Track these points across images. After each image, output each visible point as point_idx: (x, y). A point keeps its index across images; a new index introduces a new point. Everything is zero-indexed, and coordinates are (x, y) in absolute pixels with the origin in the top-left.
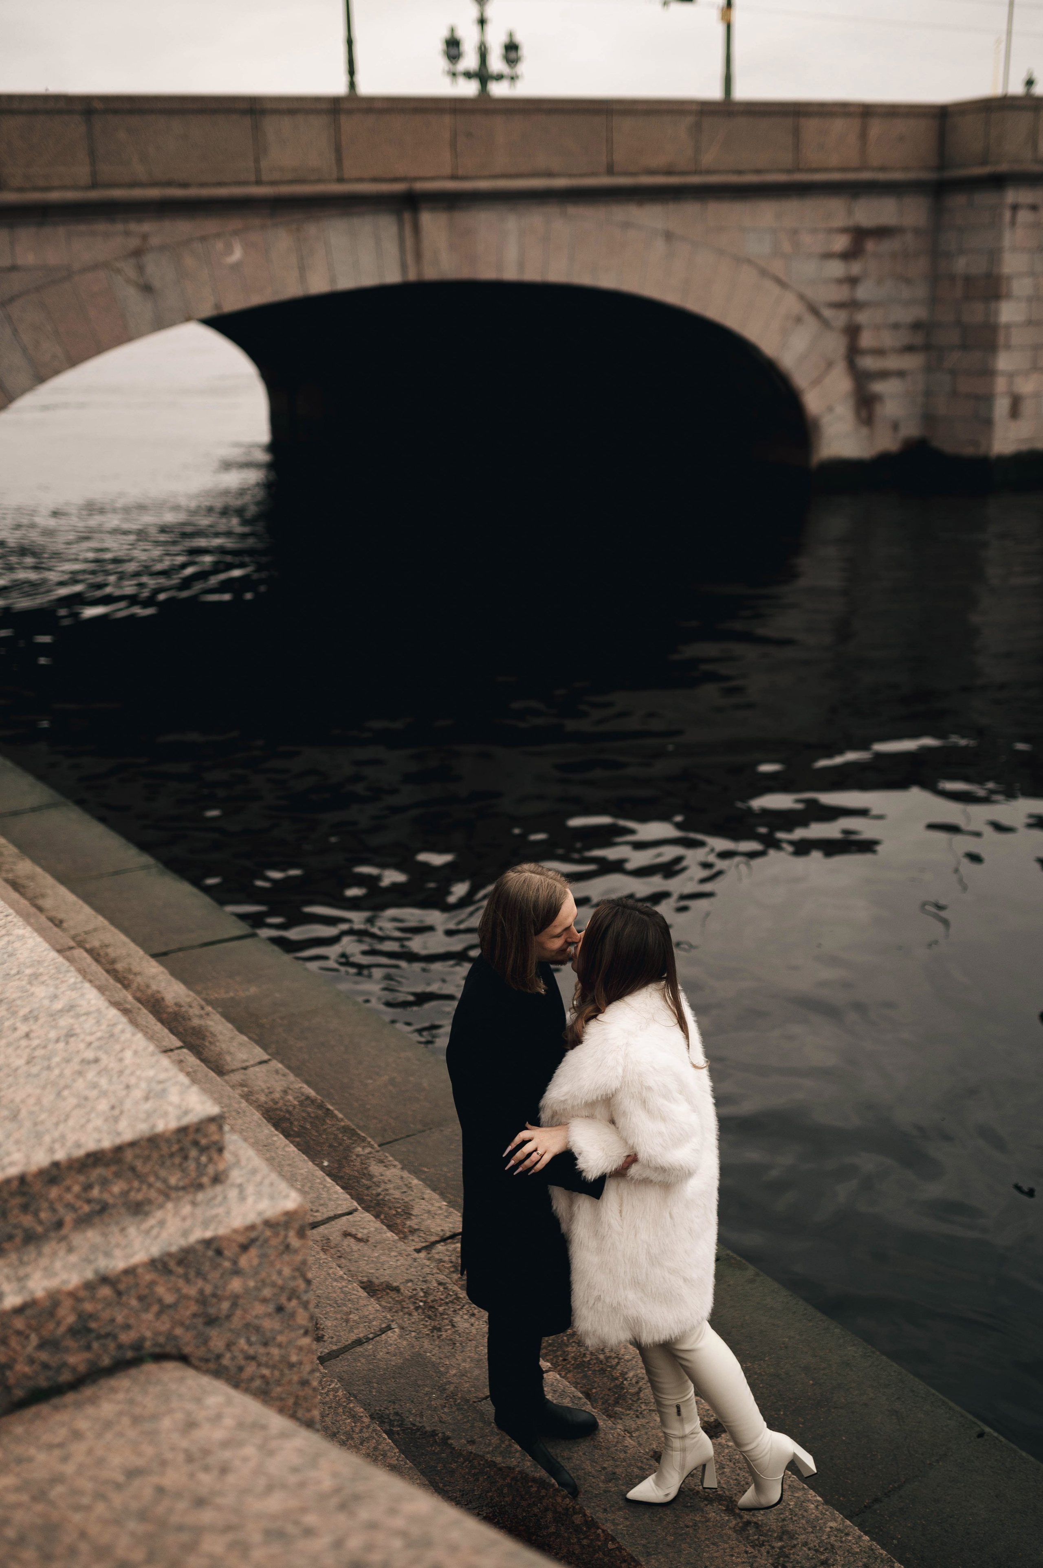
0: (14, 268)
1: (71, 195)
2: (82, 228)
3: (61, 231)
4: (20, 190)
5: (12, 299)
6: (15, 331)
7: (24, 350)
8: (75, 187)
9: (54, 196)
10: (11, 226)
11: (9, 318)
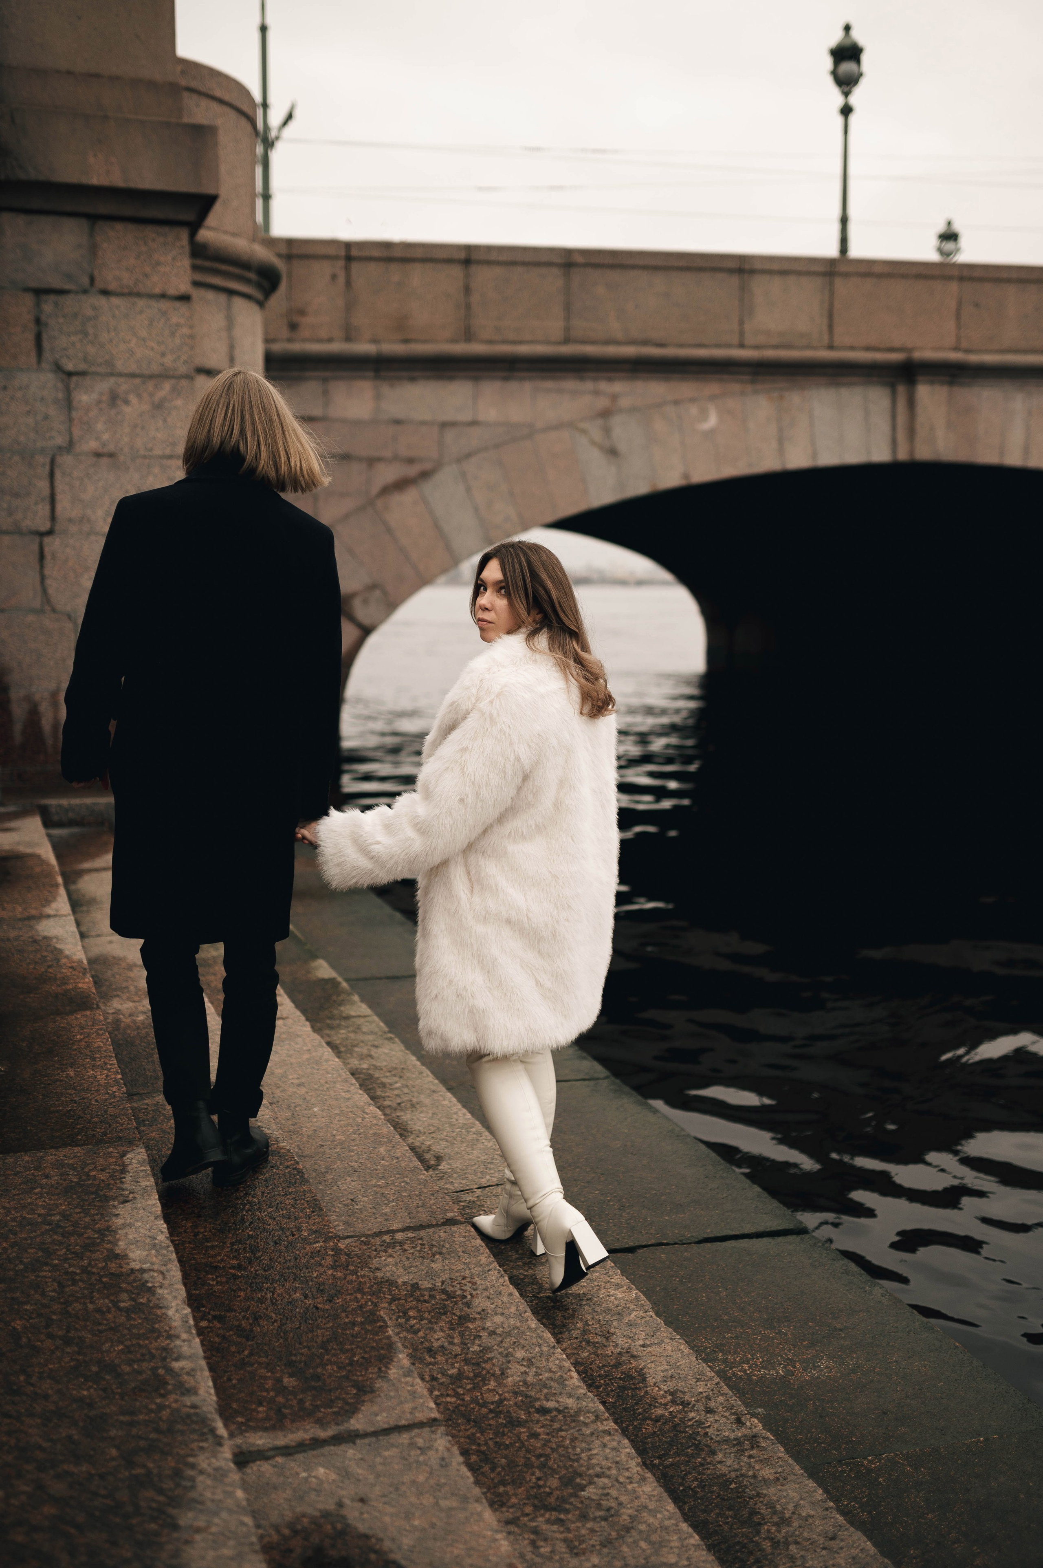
0: (474, 423)
2: (550, 384)
3: (527, 386)
4: (490, 342)
5: (469, 456)
6: (468, 490)
7: (476, 510)
8: (548, 343)
9: (524, 349)
10: (476, 379)
11: (463, 475)
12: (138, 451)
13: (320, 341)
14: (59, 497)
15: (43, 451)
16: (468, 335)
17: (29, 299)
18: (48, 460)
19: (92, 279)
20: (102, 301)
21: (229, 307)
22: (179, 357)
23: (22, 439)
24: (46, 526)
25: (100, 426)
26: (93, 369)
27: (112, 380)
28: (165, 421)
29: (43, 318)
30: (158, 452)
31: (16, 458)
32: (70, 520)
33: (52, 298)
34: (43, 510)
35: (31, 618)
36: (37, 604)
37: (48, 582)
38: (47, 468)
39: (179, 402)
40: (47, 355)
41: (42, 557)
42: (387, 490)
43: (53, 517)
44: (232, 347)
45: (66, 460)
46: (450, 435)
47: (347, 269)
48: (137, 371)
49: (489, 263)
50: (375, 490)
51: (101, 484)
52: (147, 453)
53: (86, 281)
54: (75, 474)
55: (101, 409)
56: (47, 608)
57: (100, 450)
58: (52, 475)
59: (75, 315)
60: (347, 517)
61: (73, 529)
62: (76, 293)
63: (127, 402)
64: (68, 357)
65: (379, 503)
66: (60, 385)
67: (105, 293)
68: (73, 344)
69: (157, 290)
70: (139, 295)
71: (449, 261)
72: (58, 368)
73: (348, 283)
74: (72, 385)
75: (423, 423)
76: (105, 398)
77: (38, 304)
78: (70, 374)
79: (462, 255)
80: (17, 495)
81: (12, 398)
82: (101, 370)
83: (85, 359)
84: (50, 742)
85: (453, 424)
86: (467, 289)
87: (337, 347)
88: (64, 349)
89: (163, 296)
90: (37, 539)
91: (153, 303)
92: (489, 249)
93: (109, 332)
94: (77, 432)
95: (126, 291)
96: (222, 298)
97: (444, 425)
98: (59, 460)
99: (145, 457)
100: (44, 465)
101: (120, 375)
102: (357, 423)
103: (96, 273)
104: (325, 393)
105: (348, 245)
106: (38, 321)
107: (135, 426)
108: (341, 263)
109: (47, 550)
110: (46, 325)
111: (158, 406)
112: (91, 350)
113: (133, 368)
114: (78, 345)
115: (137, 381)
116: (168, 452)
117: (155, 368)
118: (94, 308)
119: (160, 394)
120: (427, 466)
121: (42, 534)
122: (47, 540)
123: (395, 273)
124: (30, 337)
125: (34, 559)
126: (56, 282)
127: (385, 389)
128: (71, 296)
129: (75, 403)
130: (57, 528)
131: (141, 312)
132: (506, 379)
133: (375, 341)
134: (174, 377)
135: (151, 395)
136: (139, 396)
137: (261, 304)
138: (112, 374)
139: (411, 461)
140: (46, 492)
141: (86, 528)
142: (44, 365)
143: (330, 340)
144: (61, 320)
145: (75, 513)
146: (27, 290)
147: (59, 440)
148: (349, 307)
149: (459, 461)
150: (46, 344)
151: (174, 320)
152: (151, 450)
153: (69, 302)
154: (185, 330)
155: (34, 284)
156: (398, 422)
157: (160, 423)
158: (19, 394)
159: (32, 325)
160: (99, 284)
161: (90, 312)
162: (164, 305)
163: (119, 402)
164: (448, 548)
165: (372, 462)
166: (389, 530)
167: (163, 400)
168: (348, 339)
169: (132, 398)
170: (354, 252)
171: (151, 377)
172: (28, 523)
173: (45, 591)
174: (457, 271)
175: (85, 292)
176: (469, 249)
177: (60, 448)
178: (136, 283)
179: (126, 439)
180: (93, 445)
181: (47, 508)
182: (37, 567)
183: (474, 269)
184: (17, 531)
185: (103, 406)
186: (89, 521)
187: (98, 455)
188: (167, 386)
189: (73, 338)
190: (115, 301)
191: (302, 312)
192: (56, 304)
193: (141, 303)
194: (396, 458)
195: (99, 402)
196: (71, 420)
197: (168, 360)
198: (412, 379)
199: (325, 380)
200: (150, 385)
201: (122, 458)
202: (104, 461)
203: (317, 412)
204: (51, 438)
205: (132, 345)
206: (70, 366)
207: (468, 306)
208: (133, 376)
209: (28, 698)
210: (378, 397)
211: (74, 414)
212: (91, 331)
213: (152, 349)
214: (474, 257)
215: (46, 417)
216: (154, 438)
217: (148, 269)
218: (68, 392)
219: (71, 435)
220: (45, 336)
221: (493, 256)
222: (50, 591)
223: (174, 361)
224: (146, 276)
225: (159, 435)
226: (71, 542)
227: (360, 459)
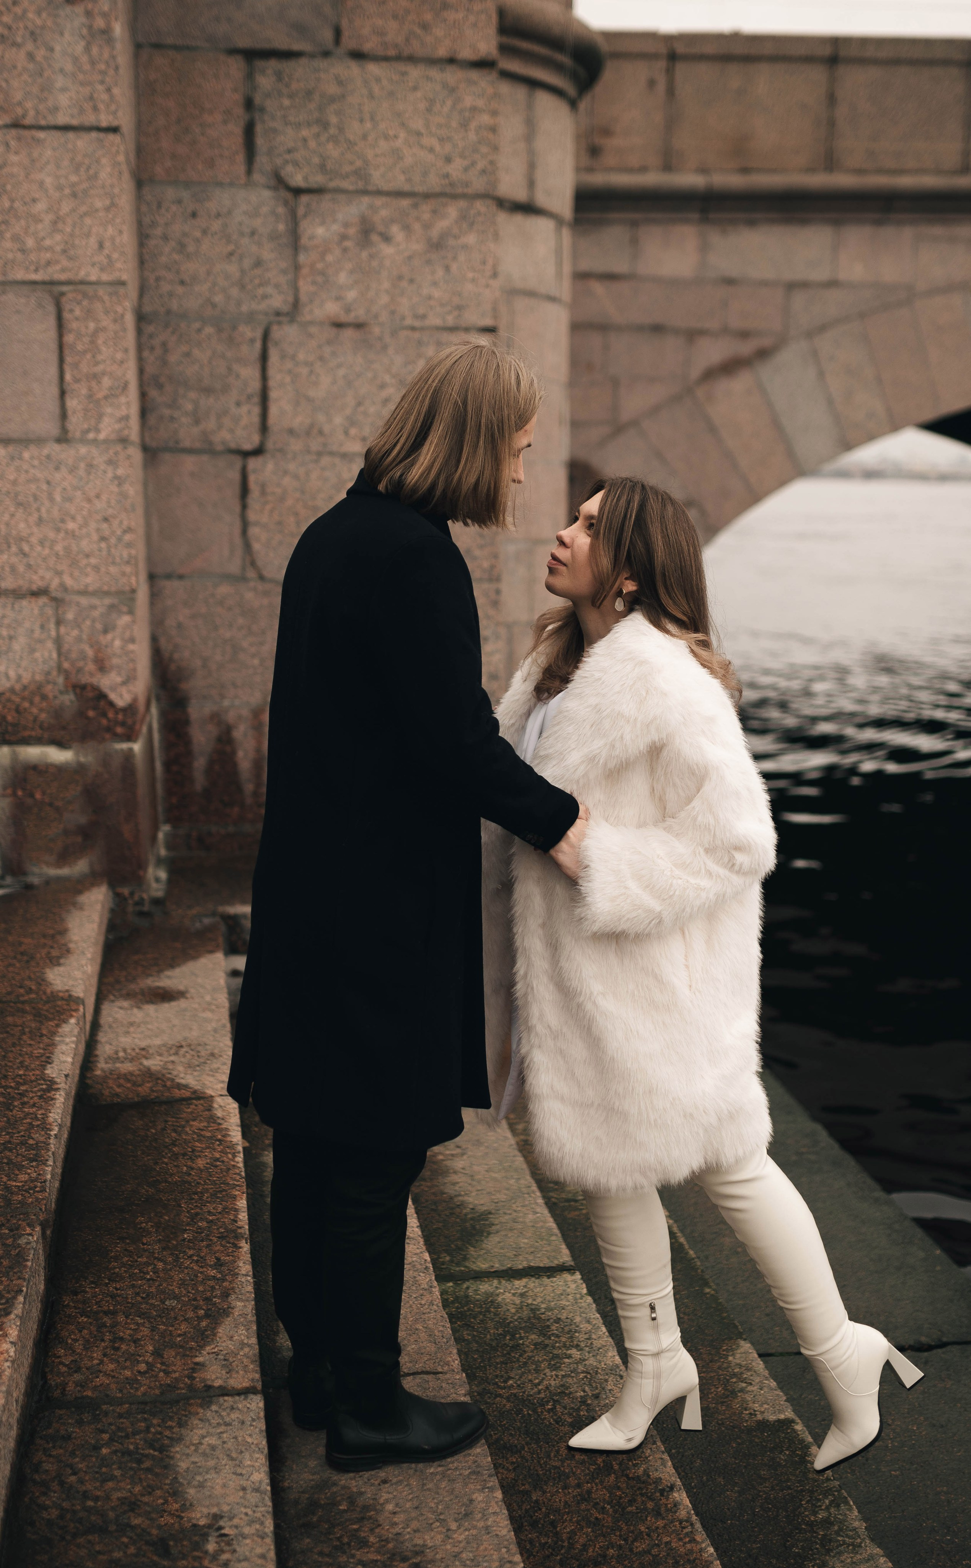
0: (832, 284)
1: (929, 182)
2: (938, 230)
3: (908, 233)
4: (859, 172)
5: (823, 328)
6: (821, 375)
7: (830, 402)
8: (938, 172)
9: (906, 182)
10: (837, 223)
11: (815, 354)
12: (403, 318)
13: (630, 170)
14: (273, 394)
15: (251, 318)
16: (830, 163)
17: (236, 67)
18: (259, 334)
19: (338, 33)
20: (353, 69)
21: (530, 106)
22: (473, 164)
23: (218, 299)
24: (251, 441)
25: (343, 278)
26: (332, 185)
27: (366, 200)
28: (447, 269)
29: (258, 100)
30: (434, 320)
31: (209, 330)
32: (291, 432)
33: (273, 64)
34: (250, 414)
35: (224, 589)
36: (234, 567)
37: (253, 531)
38: (258, 345)
39: (471, 239)
40: (261, 160)
41: (245, 490)
42: (711, 374)
43: (264, 428)
44: (532, 166)
45: (286, 333)
46: (799, 299)
47: (670, 72)
48: (407, 188)
49: (862, 61)
50: (695, 372)
51: (341, 372)
52: (417, 324)
53: (327, 35)
54: (301, 356)
55: (345, 250)
56: (251, 574)
57: (344, 318)
58: (264, 357)
59: (309, 93)
60: (655, 410)
61: (296, 445)
62: (312, 56)
63: (387, 238)
64: (296, 164)
65: (700, 393)
66: (281, 210)
67: (358, 55)
68: (305, 140)
69: (442, 52)
70: (412, 59)
71: (809, 59)
72: (279, 182)
73: (671, 91)
74: (301, 211)
75: (764, 283)
76: (352, 231)
77: (250, 76)
78: (298, 192)
79: (827, 51)
80: (208, 391)
81: (205, 232)
82: (346, 185)
83: (322, 168)
84: (249, 788)
85: (804, 285)
86: (831, 99)
87: (652, 179)
88: (289, 151)
89: (452, 61)
90: (238, 462)
91: (434, 72)
92: (864, 42)
93: (362, 121)
94: (305, 287)
95: (392, 52)
96: (520, 92)
97: (792, 287)
98: (277, 333)
99: (413, 329)
100: (252, 341)
101: (379, 193)
102: (674, 283)
103: (344, 23)
104: (634, 242)
105: (669, 40)
106: (249, 104)
107: (400, 278)
108: (662, 64)
109: (252, 478)
110: (262, 110)
111: (437, 245)
112: (333, 151)
113: (399, 182)
114: (312, 144)
115: (405, 203)
116: (450, 321)
117: (434, 182)
118: (340, 83)
119: (443, 224)
120: (766, 342)
121: (246, 454)
122: (253, 463)
123: (734, 76)
124: (237, 129)
125: (232, 493)
126: (281, 41)
127: (715, 237)
128: (303, 61)
129: (304, 241)
130: (270, 445)
131: (415, 88)
132: (878, 223)
133: (703, 170)
134: (464, 196)
135: (427, 226)
136: (407, 228)
137: (573, 104)
138: (365, 192)
139: (744, 335)
140: (255, 385)
141: (315, 445)
142: (257, 177)
143: (643, 169)
144: (286, 102)
145: (299, 421)
146: (233, 51)
147: (278, 301)
148: (671, 124)
149: (810, 335)
150: (260, 141)
151: (468, 101)
152: (424, 317)
153: (298, 69)
154: (486, 119)
155: (244, 43)
156: (730, 281)
157: (440, 273)
158: (216, 226)
159: (239, 110)
160: (349, 42)
161: (333, 89)
162: (452, 76)
163: (375, 238)
164: (790, 453)
165: (692, 335)
166: (712, 429)
167: (444, 235)
168: (668, 167)
169: (395, 230)
170: (680, 49)
171: (427, 196)
172: (224, 437)
173: (247, 546)
174: (817, 74)
175: (326, 54)
176: (836, 42)
177: (278, 314)
178: (407, 40)
179: (384, 299)
180: (332, 308)
181: (257, 410)
182: (238, 509)
183: (842, 70)
184: (208, 449)
185: (348, 244)
186: (321, 432)
187: (339, 325)
188: (452, 211)
189: (305, 133)
190: (373, 68)
191: (607, 132)
192: (279, 76)
193: (415, 72)
194: (725, 331)
195: (344, 237)
196: (297, 267)
197: (455, 169)
198: (752, 223)
199: (634, 224)
200: (426, 209)
201: (377, 330)
202: (348, 334)
203: (621, 266)
204: (265, 297)
205: (399, 143)
206: (298, 180)
207: (832, 123)
208: (399, 194)
209: (216, 718)
210: (704, 248)
211: (302, 258)
212: (333, 120)
213: (431, 150)
214: (843, 53)
215: (258, 263)
216: (430, 298)
217: (428, 17)
218: (294, 221)
219: (296, 290)
220: (259, 128)
221: (870, 53)
222: (256, 546)
223: (466, 169)
224: (425, 27)
225: (437, 294)
226: (292, 467)
227: (676, 331)
